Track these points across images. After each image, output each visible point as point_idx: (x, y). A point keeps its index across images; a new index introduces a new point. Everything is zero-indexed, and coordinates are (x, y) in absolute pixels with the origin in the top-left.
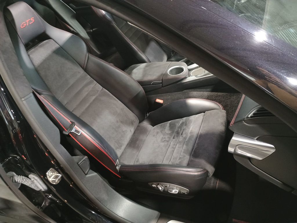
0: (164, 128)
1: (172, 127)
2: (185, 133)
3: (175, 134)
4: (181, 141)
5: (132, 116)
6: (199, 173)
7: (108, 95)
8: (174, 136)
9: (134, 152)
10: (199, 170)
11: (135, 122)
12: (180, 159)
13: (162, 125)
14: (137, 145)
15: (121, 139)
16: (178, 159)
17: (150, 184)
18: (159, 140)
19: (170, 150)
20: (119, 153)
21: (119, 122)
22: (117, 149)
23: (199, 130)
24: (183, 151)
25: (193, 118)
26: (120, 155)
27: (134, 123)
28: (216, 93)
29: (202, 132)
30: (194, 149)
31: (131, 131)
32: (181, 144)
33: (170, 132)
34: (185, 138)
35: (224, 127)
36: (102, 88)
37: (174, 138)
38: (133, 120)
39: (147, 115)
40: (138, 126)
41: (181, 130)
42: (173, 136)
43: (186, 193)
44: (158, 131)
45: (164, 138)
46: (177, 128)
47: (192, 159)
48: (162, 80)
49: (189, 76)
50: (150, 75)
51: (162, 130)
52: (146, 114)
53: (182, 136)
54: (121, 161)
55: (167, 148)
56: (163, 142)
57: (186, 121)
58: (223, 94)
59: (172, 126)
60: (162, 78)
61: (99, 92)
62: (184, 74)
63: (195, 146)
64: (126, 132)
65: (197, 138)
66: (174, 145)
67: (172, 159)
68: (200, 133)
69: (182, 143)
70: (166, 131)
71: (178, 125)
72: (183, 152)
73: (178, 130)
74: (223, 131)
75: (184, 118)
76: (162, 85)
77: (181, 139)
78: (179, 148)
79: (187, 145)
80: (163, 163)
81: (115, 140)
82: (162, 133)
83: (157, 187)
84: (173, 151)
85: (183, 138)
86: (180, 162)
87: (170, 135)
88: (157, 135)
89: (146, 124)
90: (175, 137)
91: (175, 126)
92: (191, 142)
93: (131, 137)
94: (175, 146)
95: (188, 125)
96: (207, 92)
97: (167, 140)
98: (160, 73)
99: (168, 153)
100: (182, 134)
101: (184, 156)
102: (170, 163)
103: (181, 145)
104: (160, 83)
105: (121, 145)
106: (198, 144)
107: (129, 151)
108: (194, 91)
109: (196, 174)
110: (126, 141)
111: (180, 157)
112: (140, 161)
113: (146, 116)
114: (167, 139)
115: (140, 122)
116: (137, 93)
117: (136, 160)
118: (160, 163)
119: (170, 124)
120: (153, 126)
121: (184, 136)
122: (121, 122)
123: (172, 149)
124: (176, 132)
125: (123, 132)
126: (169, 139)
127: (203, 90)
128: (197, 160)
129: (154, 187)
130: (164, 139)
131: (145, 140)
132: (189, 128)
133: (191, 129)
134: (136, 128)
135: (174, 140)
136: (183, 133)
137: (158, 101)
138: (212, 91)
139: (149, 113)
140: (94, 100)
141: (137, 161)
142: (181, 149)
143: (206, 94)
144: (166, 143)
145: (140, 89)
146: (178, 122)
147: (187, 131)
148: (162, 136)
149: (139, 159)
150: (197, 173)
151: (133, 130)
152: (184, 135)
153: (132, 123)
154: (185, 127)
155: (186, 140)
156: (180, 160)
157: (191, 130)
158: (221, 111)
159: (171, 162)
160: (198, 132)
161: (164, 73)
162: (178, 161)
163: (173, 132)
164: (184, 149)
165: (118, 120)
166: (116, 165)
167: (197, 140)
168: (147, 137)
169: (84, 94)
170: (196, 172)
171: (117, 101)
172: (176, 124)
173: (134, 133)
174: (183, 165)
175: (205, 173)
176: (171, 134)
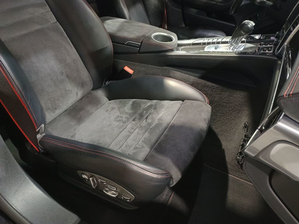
0: (124, 105)
1: (134, 107)
2: (152, 118)
3: (137, 115)
4: (143, 126)
5: (85, 74)
6: (159, 177)
7: (62, 34)
8: (135, 118)
9: (73, 123)
10: (160, 171)
11: (87, 85)
12: (135, 149)
13: (121, 101)
14: (79, 116)
15: (60, 99)
16: (132, 148)
17: (79, 172)
18: (113, 118)
19: (125, 133)
20: (49, 116)
21: (64, 74)
22: (49, 110)
23: (171, 120)
24: (143, 139)
25: (166, 103)
26: (50, 121)
27: (85, 86)
28: (205, 82)
29: (175, 123)
30: (159, 141)
31: (77, 94)
32: (142, 130)
33: (131, 112)
34: (150, 124)
35: (206, 125)
36: (56, 21)
37: (134, 120)
38: (86, 82)
39: (107, 83)
40: (89, 93)
41: (146, 113)
42: (133, 118)
43: (129, 201)
44: (115, 106)
45: (120, 116)
46: (142, 109)
47: (154, 154)
48: (141, 43)
49: (177, 50)
50: (127, 31)
51: (121, 107)
52: (106, 81)
53: (146, 121)
54: (49, 130)
55: (121, 130)
56: (118, 121)
57: (156, 105)
58: (213, 85)
59: (135, 105)
60: (142, 40)
61: (49, 23)
62: (172, 44)
63: (161, 138)
64: (70, 93)
65: (166, 128)
66: (132, 128)
67: (124, 146)
68: (173, 123)
69: (144, 130)
70: (125, 110)
71: (143, 106)
72: (142, 141)
73: (143, 112)
74: (204, 129)
75: (155, 101)
76: (139, 49)
77: (144, 123)
78: (138, 134)
79: (150, 133)
80: (109, 147)
81: (49, 97)
82: (119, 110)
83: (89, 180)
84: (129, 136)
85: (147, 124)
86: (134, 154)
87: (129, 116)
88: (111, 111)
89: (101, 94)
90: (137, 119)
91: (140, 106)
92: (158, 131)
93: (74, 103)
94: (132, 131)
95: (158, 109)
96: (193, 76)
97: (124, 121)
98: (142, 34)
99: (120, 137)
100: (147, 118)
101: (143, 147)
102: (119, 151)
103: (142, 132)
104: (138, 46)
105: (57, 107)
106: (166, 136)
107: (66, 119)
108: (177, 71)
109: (155, 176)
110: (65, 105)
111: (136, 146)
112: (76, 137)
113: (105, 84)
114: (124, 119)
115: (94, 89)
116: (102, 47)
117: (72, 134)
118: (106, 147)
119: (134, 102)
120: (110, 99)
121: (149, 121)
122: (68, 76)
123: (128, 133)
124: (139, 113)
125: (66, 90)
126: (126, 120)
127: (189, 73)
128: (161, 158)
129: (85, 179)
130: (120, 119)
131: (92, 113)
132: (158, 114)
133: (161, 115)
134: (85, 94)
135: (134, 122)
136: (149, 118)
137: (127, 69)
138: (201, 78)
139: (109, 81)
140: (37, 31)
141: (72, 137)
142: (141, 136)
143: (192, 78)
144: (121, 124)
145: (109, 44)
146: (145, 103)
147: (154, 116)
148: (118, 113)
149: (75, 134)
150: (157, 175)
151: (80, 94)
152: (149, 119)
153: (82, 85)
154: (153, 111)
155: (151, 127)
156: (135, 151)
157: (161, 117)
158: (206, 105)
159: (121, 150)
160: (170, 121)
161: (147, 35)
162: (132, 152)
163: (135, 113)
164: (144, 138)
165: (64, 72)
166: (37, 130)
167: (165, 131)
168: (96, 110)
169: (26, 15)
170: (155, 174)
171: (72, 47)
172: (142, 104)
173: (81, 99)
174: (139, 159)
175: (167, 179)
176: (131, 115)
